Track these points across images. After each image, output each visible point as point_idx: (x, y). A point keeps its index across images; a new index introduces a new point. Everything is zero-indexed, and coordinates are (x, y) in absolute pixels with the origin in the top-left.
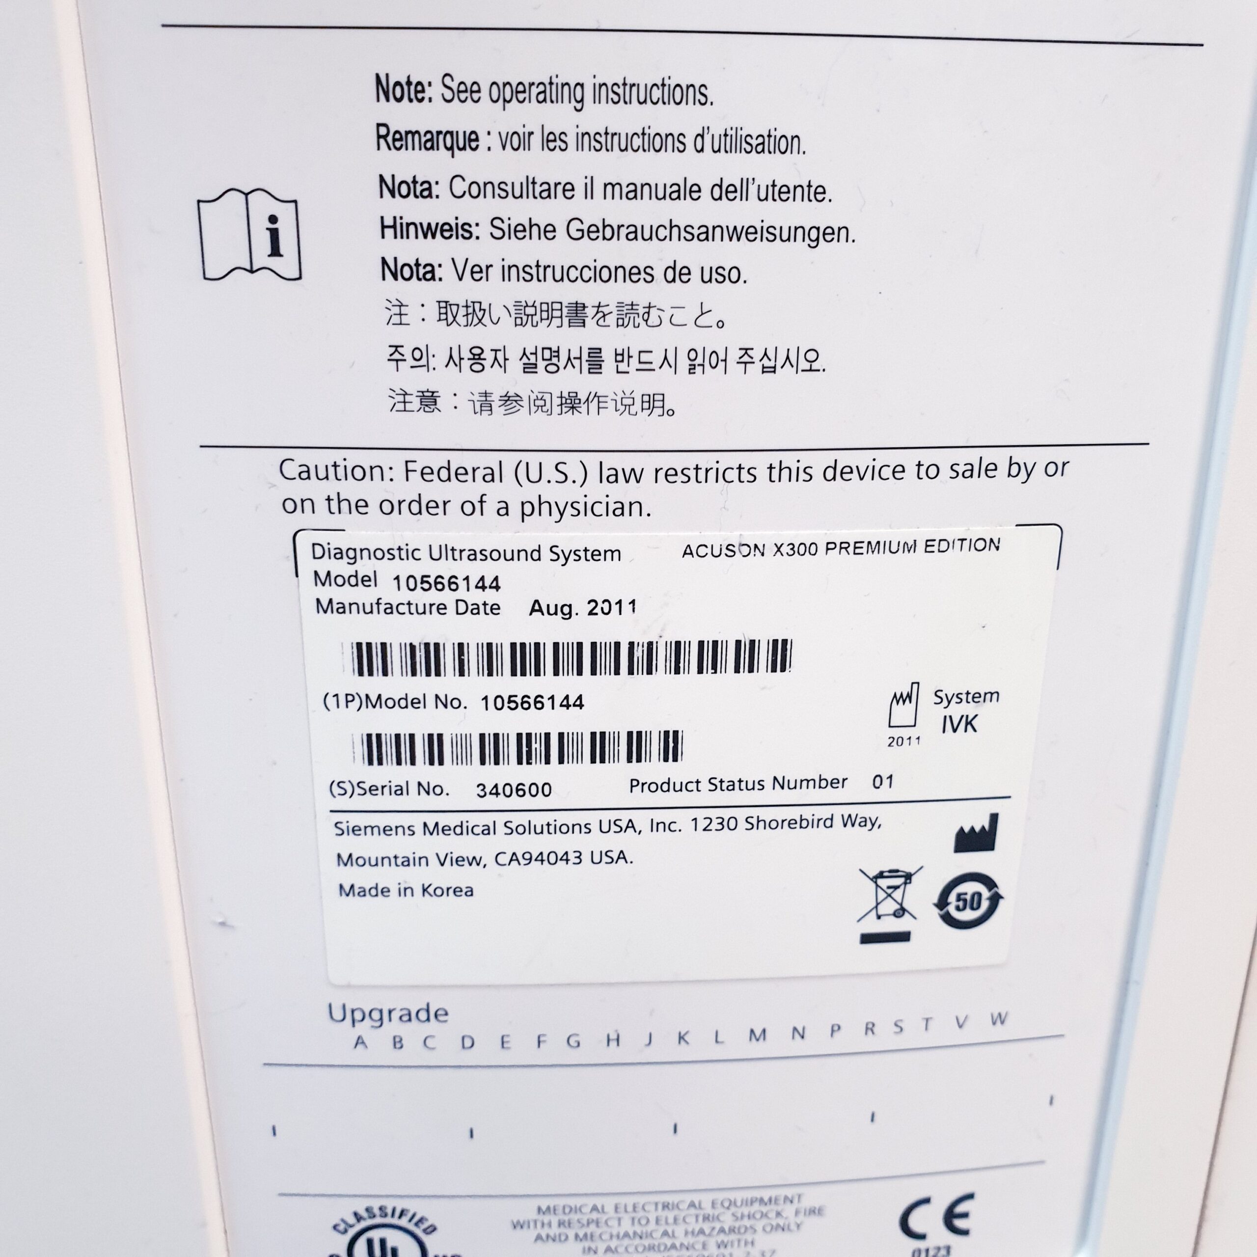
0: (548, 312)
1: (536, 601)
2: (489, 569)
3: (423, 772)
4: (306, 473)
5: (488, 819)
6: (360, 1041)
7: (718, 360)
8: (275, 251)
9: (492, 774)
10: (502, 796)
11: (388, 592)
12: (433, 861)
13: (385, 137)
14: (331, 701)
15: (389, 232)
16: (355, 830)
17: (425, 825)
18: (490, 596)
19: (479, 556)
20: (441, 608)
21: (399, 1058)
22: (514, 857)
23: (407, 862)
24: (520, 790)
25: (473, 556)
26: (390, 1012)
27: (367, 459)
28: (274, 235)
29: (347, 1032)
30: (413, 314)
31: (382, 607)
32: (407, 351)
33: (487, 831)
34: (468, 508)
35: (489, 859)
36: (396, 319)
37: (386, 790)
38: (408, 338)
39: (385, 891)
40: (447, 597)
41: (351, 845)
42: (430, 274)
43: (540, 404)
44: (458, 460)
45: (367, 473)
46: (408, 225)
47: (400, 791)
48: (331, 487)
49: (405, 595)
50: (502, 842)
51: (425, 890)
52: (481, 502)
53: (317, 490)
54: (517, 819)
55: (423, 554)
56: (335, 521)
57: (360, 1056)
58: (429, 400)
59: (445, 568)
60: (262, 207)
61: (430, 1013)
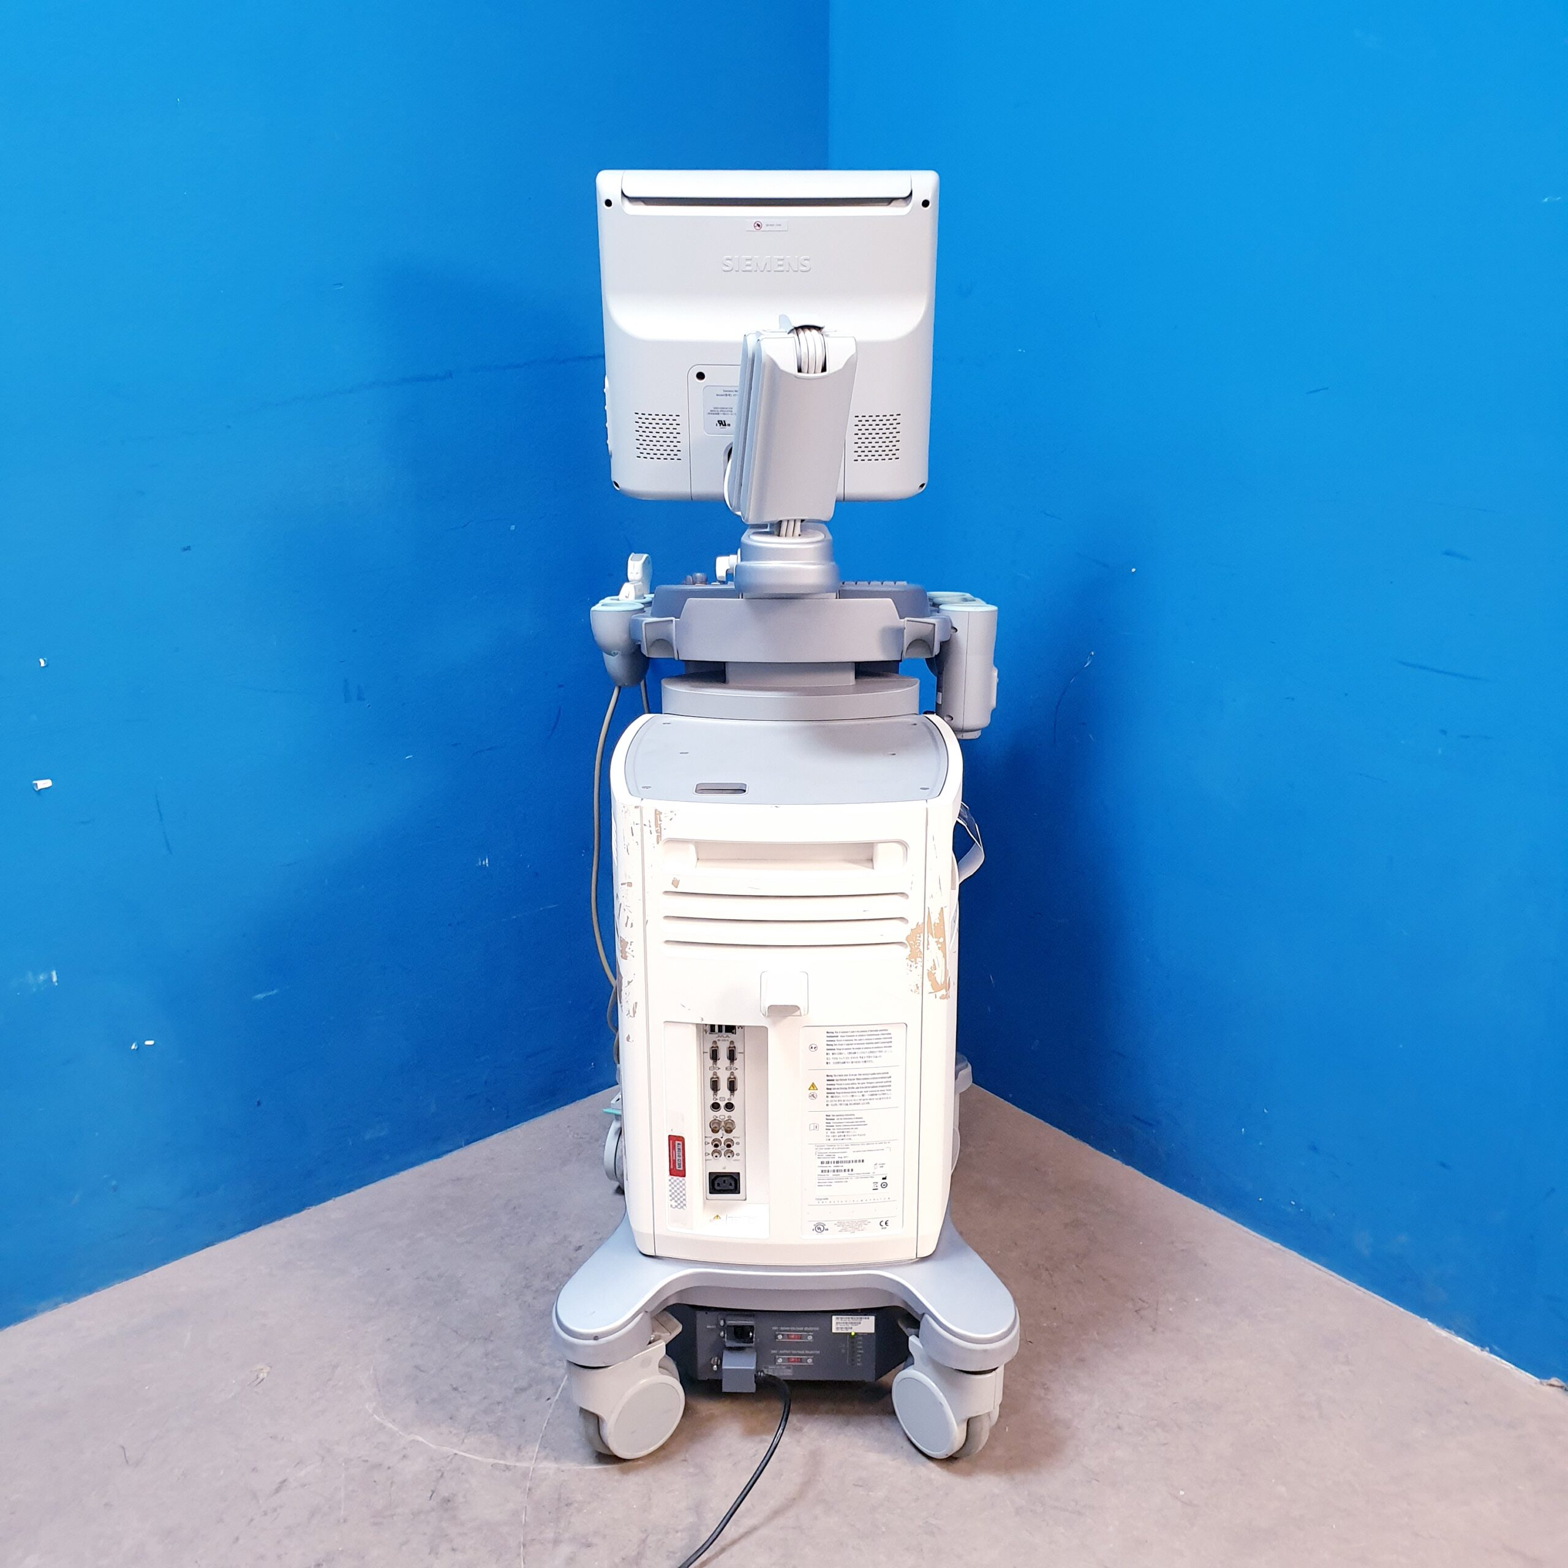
0: (840, 1132)
1: (839, 1157)
3: (827, 1173)
4: (816, 1147)
9: (834, 1173)
12: (827, 1183)
14: (818, 1168)
15: (827, 1127)
22: (836, 1182)
23: (825, 1183)
24: (837, 1175)
25: (833, 1153)
29: (817, 1201)
30: (828, 1133)
33: (833, 1179)
34: (833, 1149)
35: (833, 1182)
38: (828, 1135)
39: (822, 1186)
41: (819, 1181)
42: (830, 1129)
43: (839, 1139)
44: (832, 1145)
47: (824, 1176)
48: (819, 1148)
49: (826, 1157)
56: (819, 1151)
57: (819, 1204)
61: (827, 1199)
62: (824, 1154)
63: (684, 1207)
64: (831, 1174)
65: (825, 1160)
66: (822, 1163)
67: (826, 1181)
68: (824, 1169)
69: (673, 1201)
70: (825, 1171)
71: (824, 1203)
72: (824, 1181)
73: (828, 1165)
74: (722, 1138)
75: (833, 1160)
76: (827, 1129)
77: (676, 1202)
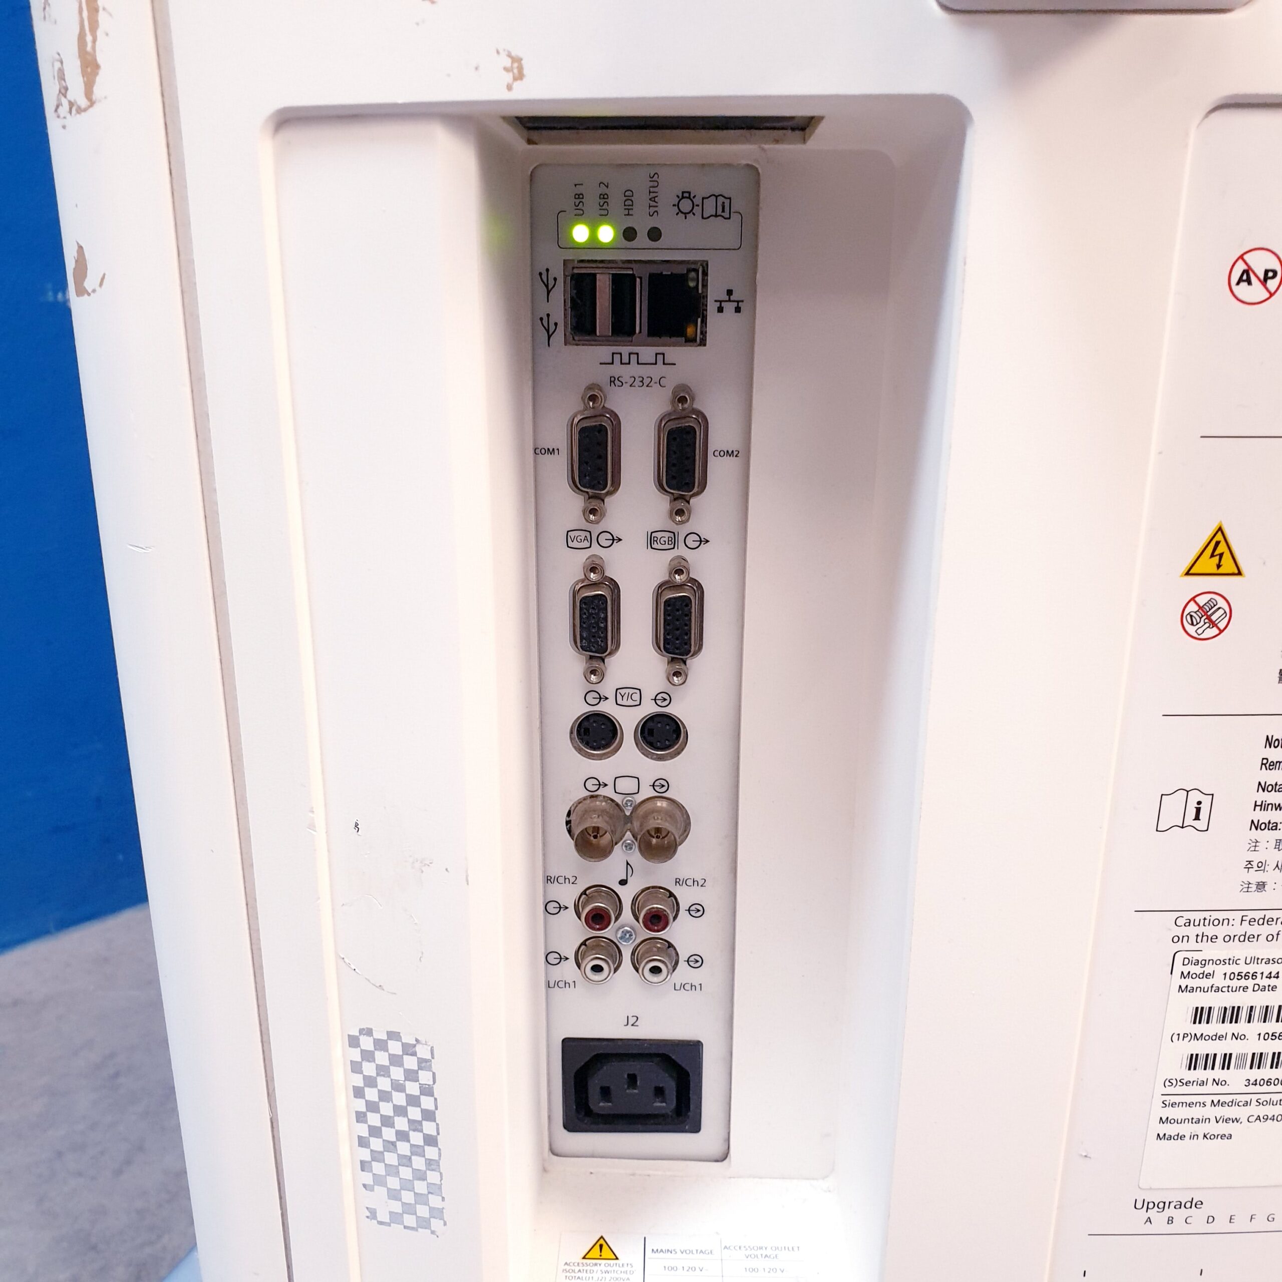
2: (1274, 968)
3: (1218, 1073)
4: (1189, 923)
5: (1247, 1098)
6: (1149, 1220)
8: (1197, 818)
9: (1254, 1074)
10: (1258, 1086)
11: (1219, 981)
12: (1213, 1120)
13: (1265, 764)
14: (1175, 1037)
15: (1258, 808)
16: (1173, 1105)
17: (1213, 1101)
18: (1273, 982)
19: (1271, 962)
20: (1245, 989)
21: (1168, 1229)
22: (1258, 1118)
23: (1198, 1121)
24: (1268, 1083)
25: (1268, 962)
26: (1170, 1203)
27: (1221, 916)
28: (1198, 810)
29: (1143, 1214)
30: (1261, 846)
31: (1214, 989)
32: (1255, 864)
33: (1246, 1104)
34: (1270, 938)
35: (1244, 1120)
36: (1253, 849)
37: (1195, 1083)
38: (1256, 858)
39: (1182, 1137)
40: (1250, 983)
41: (1167, 1113)
42: (1275, 827)
44: (1269, 914)
45: (1221, 922)
46: (1268, 804)
47: (1203, 1083)
48: (1200, 930)
49: (1228, 982)
50: (1255, 1110)
51: (1205, 1136)
52: (1278, 934)
53: (1192, 931)
54: (1264, 1097)
55: (1242, 962)
56: (1199, 946)
57: (1148, 1228)
58: (1261, 886)
59: (1251, 968)
60: (1194, 797)
61: (1195, 1204)
62: (1220, 970)
63: (436, 1224)
64: (1236, 1078)
65: (1218, 1001)
66: (1200, 1015)
67: (1211, 1112)
68: (1202, 1048)
69: (380, 1191)
70: (1209, 1061)
71: (1179, 1226)
72: (1196, 1112)
73: (1229, 1028)
74: (623, 882)
75: (1260, 1000)
76: (1256, 825)
77: (394, 1195)
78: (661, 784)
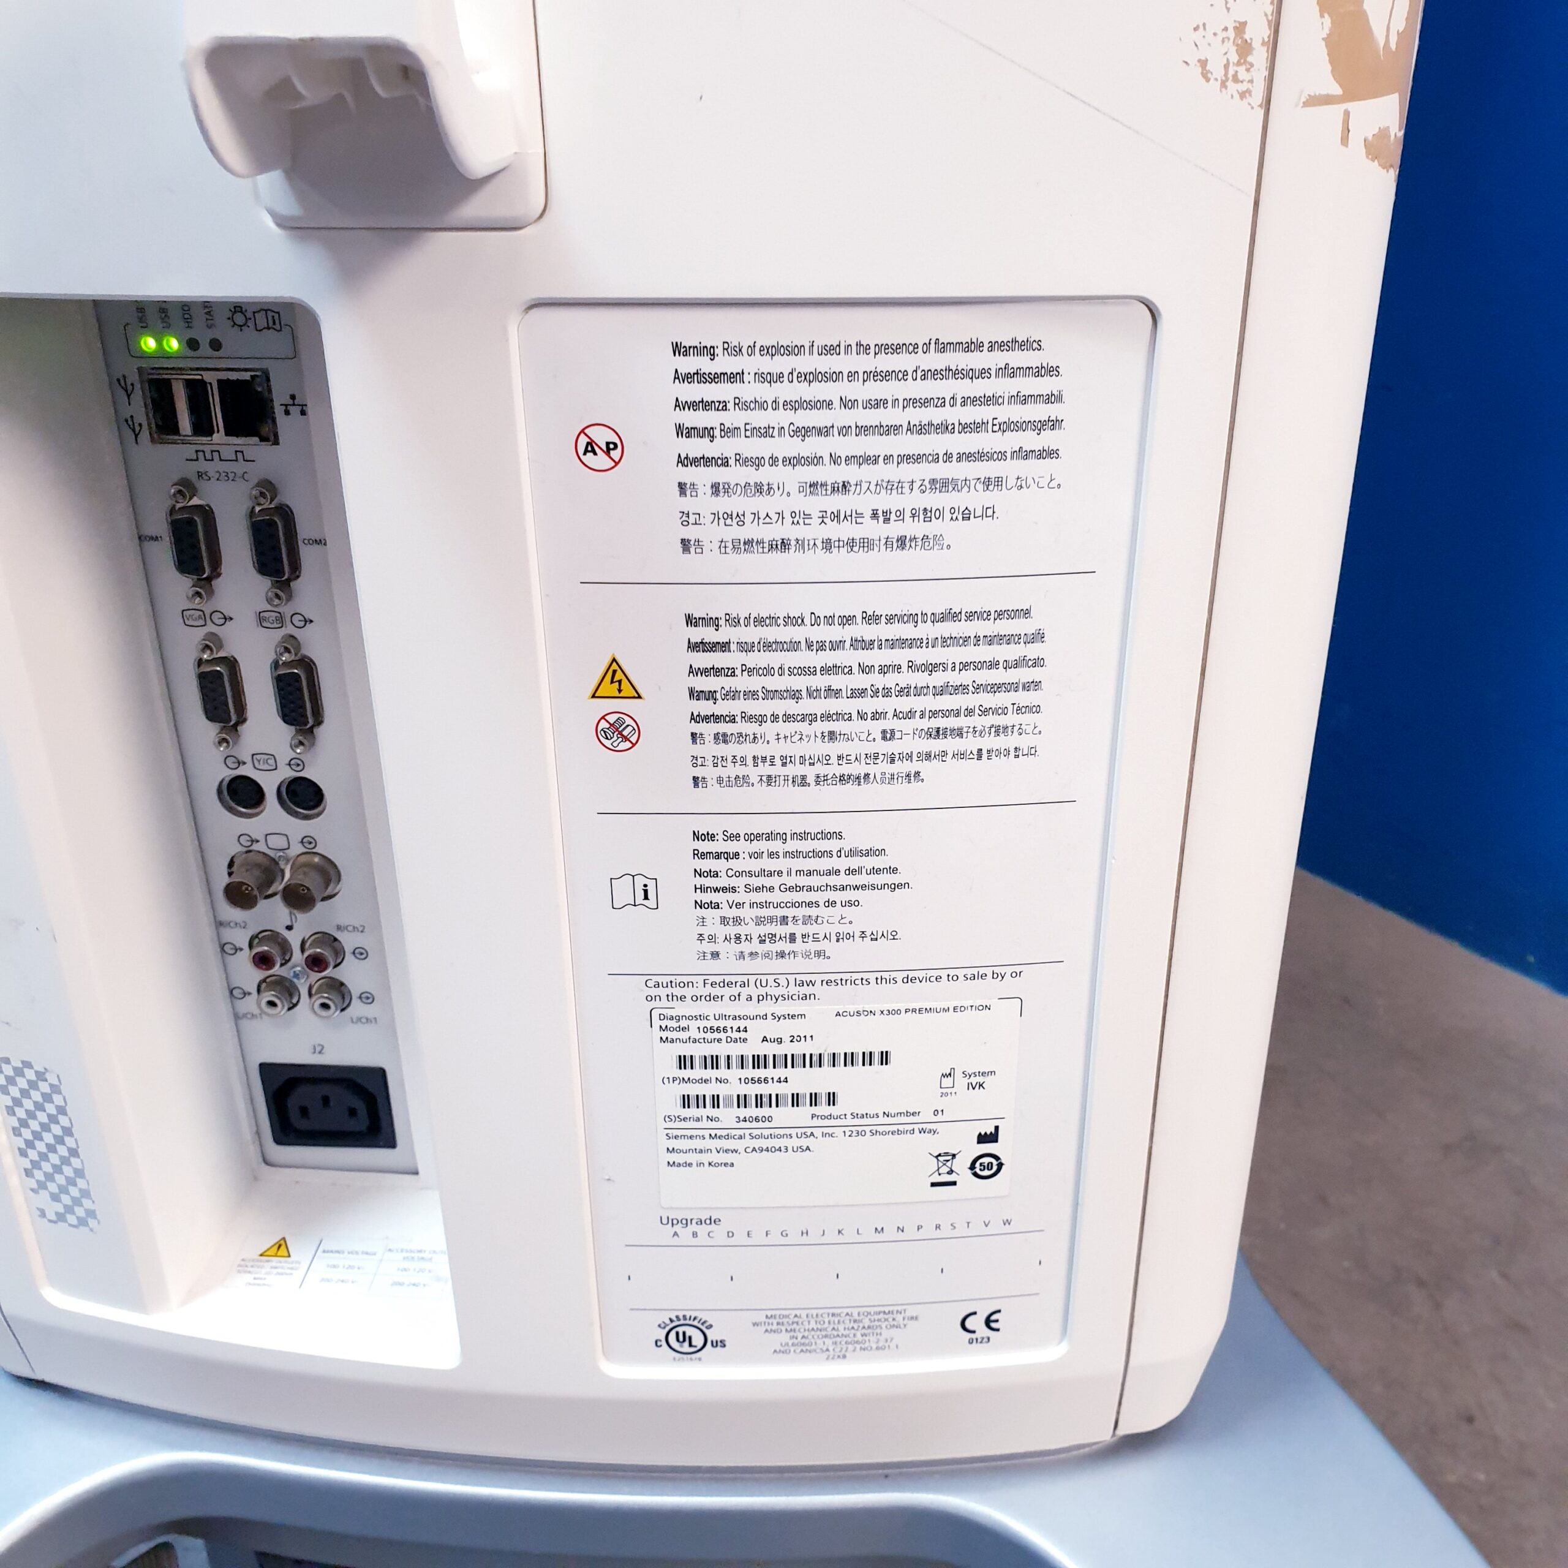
0: (771, 920)
1: (765, 1037)
2: (742, 1024)
3: (709, 1111)
4: (657, 985)
5: (741, 1132)
6: (676, 1234)
7: (850, 936)
9: (743, 1112)
10: (748, 1122)
11: (694, 1033)
12: (714, 1151)
13: (697, 854)
14: (666, 1081)
15: (698, 891)
16: (676, 1137)
17: (710, 1135)
18: (743, 1035)
19: (737, 1018)
20: (719, 1040)
21: (694, 1242)
22: (754, 1149)
23: (701, 1151)
24: (757, 1119)
25: (735, 1018)
26: (691, 1220)
27: (686, 979)
29: (669, 1228)
30: (708, 922)
31: (691, 1040)
32: (706, 936)
33: (741, 1137)
34: (733, 998)
35: (741, 1150)
36: (702, 924)
37: (692, 1119)
38: (706, 930)
39: (690, 1165)
40: (722, 1035)
41: (672, 1144)
42: (717, 906)
43: (767, 955)
44: (728, 979)
45: (686, 985)
46: (707, 888)
47: (698, 1120)
48: (669, 991)
49: (702, 1035)
50: (748, 1142)
51: (710, 1164)
52: (739, 995)
53: (662, 991)
54: (755, 1132)
55: (711, 1018)
56: (670, 1004)
57: (676, 1241)
58: (715, 955)
59: (722, 1023)
61: (711, 1221)
62: (694, 1024)
63: (92, 1222)
64: (728, 1115)
65: (699, 1051)
66: (684, 1062)
67: (709, 1144)
68: (693, 1090)
69: (44, 1194)
70: (701, 1102)
72: (697, 1144)
73: (710, 1073)
74: (289, 928)
75: (735, 1050)
76: (699, 905)
77: (55, 1198)
78: (308, 841)
